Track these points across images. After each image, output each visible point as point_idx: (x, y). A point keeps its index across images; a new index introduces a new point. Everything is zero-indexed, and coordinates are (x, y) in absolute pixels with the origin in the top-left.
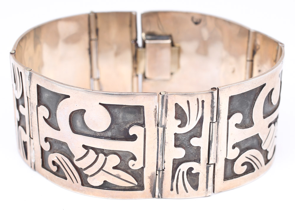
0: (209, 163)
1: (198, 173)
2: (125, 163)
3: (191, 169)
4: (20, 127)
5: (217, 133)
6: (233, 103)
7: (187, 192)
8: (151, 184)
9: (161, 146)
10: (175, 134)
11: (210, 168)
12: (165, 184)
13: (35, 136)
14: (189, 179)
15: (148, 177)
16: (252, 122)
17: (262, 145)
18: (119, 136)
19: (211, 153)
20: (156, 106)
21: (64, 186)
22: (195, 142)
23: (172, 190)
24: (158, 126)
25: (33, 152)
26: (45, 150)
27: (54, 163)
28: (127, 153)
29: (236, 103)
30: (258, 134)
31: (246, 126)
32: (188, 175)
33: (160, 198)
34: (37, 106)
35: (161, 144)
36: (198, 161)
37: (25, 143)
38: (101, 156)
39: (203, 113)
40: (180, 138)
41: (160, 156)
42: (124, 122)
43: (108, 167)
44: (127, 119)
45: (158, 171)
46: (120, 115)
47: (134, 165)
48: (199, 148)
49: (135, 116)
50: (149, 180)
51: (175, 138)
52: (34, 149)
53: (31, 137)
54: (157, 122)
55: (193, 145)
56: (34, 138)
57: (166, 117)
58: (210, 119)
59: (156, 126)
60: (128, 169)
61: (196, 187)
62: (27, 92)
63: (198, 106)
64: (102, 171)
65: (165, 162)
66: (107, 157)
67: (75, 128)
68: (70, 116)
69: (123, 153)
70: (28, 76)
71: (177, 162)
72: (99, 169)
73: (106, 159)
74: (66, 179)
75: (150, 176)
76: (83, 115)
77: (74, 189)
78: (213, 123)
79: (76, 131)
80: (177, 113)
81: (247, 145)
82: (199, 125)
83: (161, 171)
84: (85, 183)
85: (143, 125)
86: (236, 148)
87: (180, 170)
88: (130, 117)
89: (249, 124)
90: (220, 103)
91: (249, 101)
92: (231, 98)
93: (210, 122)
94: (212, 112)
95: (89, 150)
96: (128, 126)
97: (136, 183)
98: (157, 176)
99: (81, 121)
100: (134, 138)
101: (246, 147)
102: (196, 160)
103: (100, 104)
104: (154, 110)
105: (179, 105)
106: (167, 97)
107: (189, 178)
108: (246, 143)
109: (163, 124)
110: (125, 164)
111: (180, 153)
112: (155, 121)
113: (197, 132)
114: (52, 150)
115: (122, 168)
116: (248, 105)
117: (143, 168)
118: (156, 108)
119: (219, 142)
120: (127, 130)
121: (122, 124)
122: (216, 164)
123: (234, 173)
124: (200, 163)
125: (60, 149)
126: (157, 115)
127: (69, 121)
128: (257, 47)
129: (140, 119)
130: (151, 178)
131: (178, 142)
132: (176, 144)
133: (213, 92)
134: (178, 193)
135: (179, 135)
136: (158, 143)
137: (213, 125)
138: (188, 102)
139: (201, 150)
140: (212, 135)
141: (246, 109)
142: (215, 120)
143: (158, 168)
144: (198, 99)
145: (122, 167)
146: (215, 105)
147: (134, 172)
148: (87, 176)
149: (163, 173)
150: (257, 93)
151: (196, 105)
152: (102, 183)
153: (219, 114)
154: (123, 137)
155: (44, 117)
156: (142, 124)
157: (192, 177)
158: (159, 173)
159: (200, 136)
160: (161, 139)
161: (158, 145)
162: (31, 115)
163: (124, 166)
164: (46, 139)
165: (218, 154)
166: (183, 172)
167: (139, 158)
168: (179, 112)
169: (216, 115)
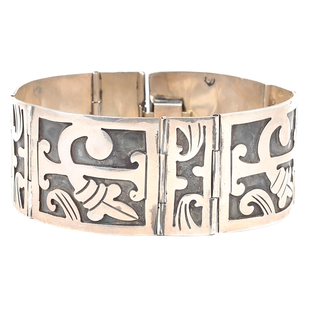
0: (213, 197)
1: (201, 207)
2: (126, 194)
3: (193, 202)
4: (17, 173)
5: (220, 164)
6: (237, 133)
7: (190, 228)
8: (152, 219)
9: (163, 175)
10: (177, 162)
11: (213, 201)
12: (167, 219)
14: (192, 214)
15: (150, 210)
16: (257, 157)
17: (271, 188)
18: (121, 164)
19: (214, 185)
20: (158, 131)
21: (62, 225)
22: (197, 171)
23: (174, 225)
24: (160, 153)
25: (31, 196)
26: (43, 190)
27: (53, 201)
28: (128, 183)
29: (239, 134)
30: (265, 173)
31: (251, 161)
32: (191, 210)
33: (162, 235)
34: (38, 141)
35: (163, 173)
36: (201, 193)
37: (22, 190)
38: (102, 186)
39: (204, 140)
40: (182, 166)
41: (162, 187)
42: (126, 149)
43: (109, 199)
44: (129, 146)
45: (159, 204)
46: (122, 142)
47: (135, 196)
48: (201, 178)
49: (137, 142)
50: (150, 214)
51: (177, 167)
52: (32, 192)
53: (30, 179)
54: (159, 149)
55: (195, 174)
56: (32, 181)
57: (168, 143)
58: (212, 147)
59: (158, 152)
60: (129, 202)
61: (199, 223)
62: (27, 130)
63: (200, 132)
64: (102, 203)
65: (167, 194)
66: (107, 187)
67: (76, 158)
68: (72, 145)
69: (125, 183)
70: (30, 111)
71: (179, 195)
72: (99, 201)
73: (107, 189)
74: (65, 217)
75: (151, 209)
76: (85, 143)
77: (73, 227)
78: (215, 151)
79: (77, 161)
80: (179, 140)
81: (253, 184)
82: (201, 153)
83: (163, 204)
84: (84, 219)
85: (145, 152)
86: (241, 184)
87: (182, 202)
89: (254, 160)
90: (223, 131)
91: (254, 134)
92: (234, 127)
93: (213, 151)
94: (214, 139)
95: (90, 181)
96: (130, 153)
97: (137, 217)
98: (159, 209)
99: (83, 149)
100: (135, 166)
101: (253, 186)
102: (199, 192)
103: (102, 129)
104: (156, 135)
105: (180, 130)
106: (169, 121)
107: (192, 212)
108: (253, 181)
109: (165, 150)
110: (127, 196)
111: (183, 184)
112: (157, 147)
113: (198, 161)
114: (51, 188)
115: (123, 200)
116: (252, 138)
117: (144, 200)
118: (158, 133)
119: (222, 174)
120: (128, 158)
121: (124, 151)
122: (220, 198)
123: (241, 213)
124: (203, 196)
125: (60, 185)
126: (159, 141)
127: (71, 151)
129: (142, 146)
130: (152, 211)
131: (181, 171)
132: (179, 174)
133: (215, 118)
134: (180, 229)
135: (181, 163)
136: (160, 171)
137: (215, 153)
138: (189, 126)
139: (204, 180)
140: (214, 164)
141: (250, 143)
142: (217, 149)
143: (160, 200)
144: (199, 124)
145: (123, 198)
146: (217, 131)
147: (135, 205)
148: (87, 210)
149: (165, 206)
150: (263, 127)
151: (197, 130)
152: (102, 217)
153: (222, 142)
154: (124, 165)
155: (45, 152)
156: (143, 151)
157: (195, 212)
158: (161, 206)
159: (202, 165)
160: (162, 168)
161: (160, 174)
162: (30, 153)
163: (125, 198)
164: (46, 177)
165: (222, 187)
166: (186, 205)
167: (141, 187)
168: (181, 138)
169: (218, 143)
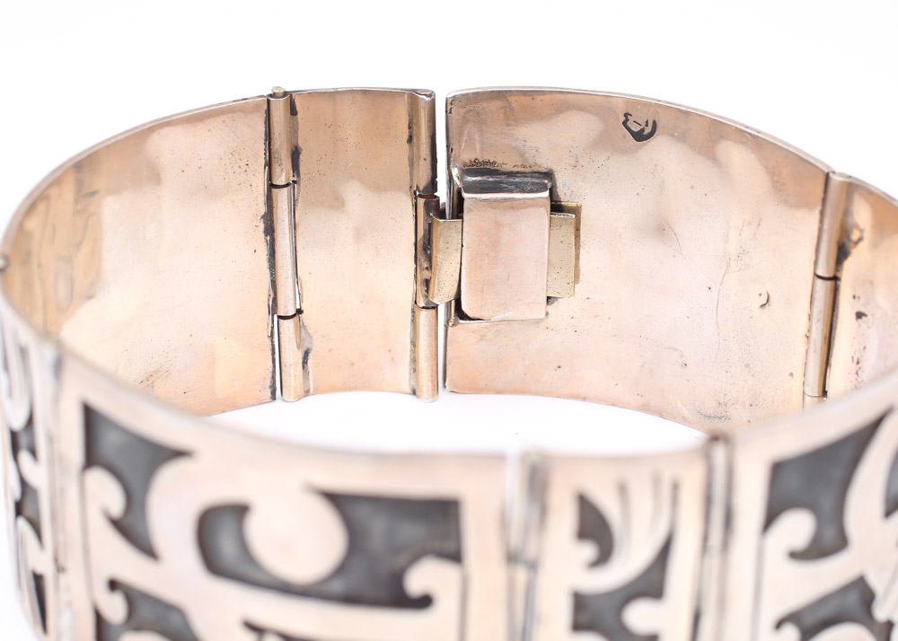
4: (22, 522)
5: (722, 585)
13: (74, 562)
25: (68, 614)
29: (792, 481)
30: (862, 577)
31: (821, 547)
37: (38, 580)
52: (69, 605)
53: (62, 563)
79: (217, 565)
85: (455, 557)
86: (786, 626)
88: (411, 531)
89: (832, 543)
92: (778, 469)
96: (406, 558)
101: (821, 619)
113: (651, 584)
114: (135, 621)
116: (830, 482)
120: (397, 579)
128: (855, 235)
144: (657, 478)
164: (114, 585)
